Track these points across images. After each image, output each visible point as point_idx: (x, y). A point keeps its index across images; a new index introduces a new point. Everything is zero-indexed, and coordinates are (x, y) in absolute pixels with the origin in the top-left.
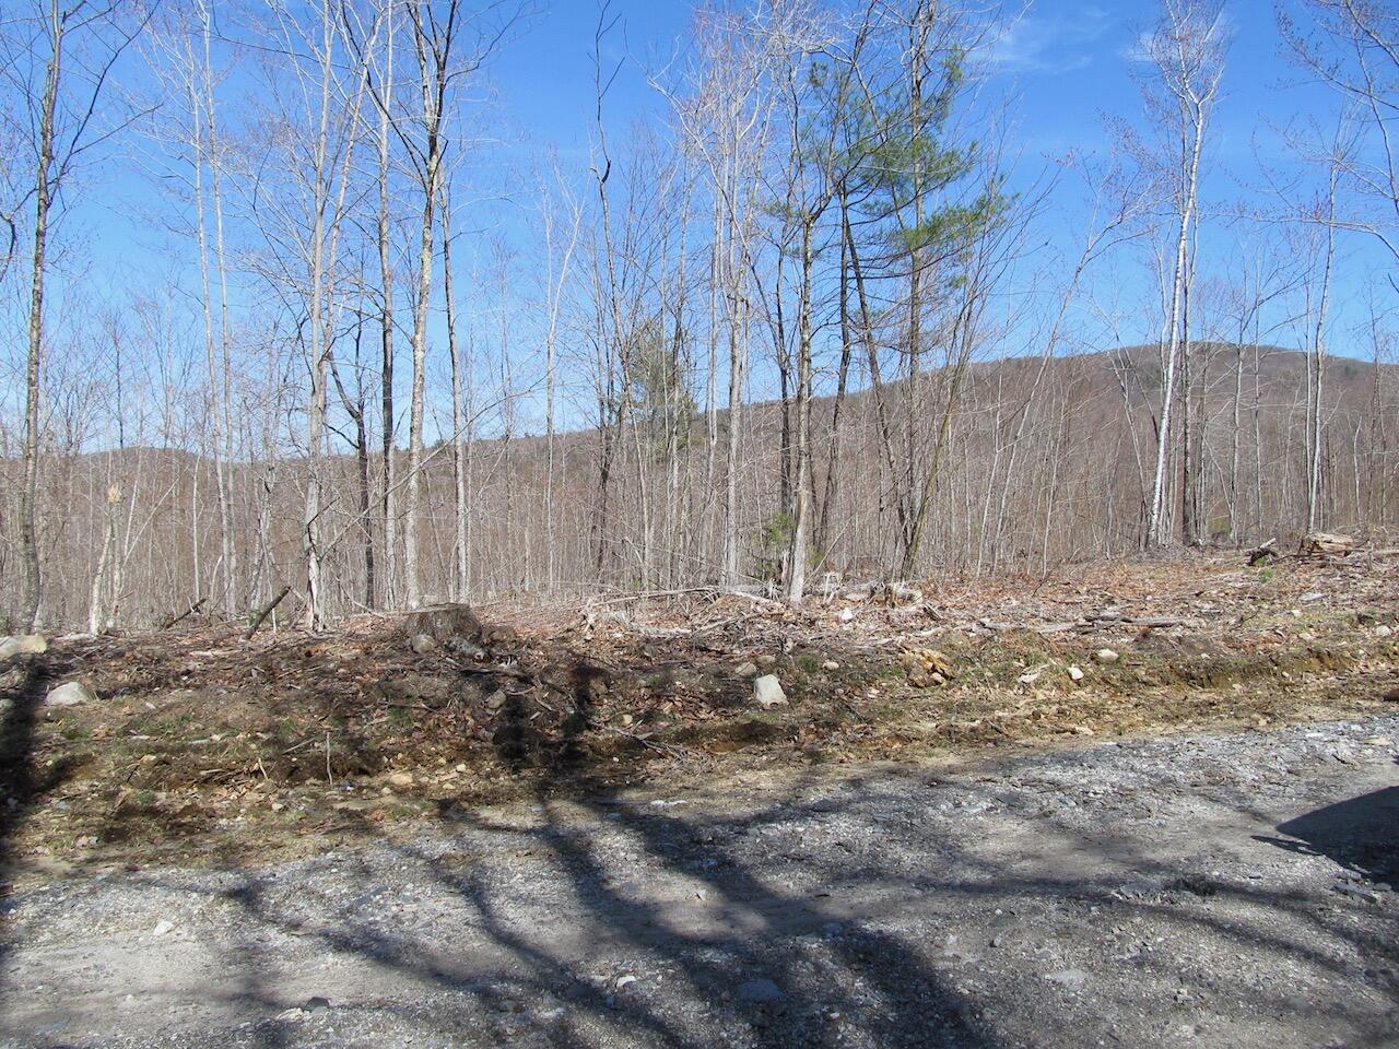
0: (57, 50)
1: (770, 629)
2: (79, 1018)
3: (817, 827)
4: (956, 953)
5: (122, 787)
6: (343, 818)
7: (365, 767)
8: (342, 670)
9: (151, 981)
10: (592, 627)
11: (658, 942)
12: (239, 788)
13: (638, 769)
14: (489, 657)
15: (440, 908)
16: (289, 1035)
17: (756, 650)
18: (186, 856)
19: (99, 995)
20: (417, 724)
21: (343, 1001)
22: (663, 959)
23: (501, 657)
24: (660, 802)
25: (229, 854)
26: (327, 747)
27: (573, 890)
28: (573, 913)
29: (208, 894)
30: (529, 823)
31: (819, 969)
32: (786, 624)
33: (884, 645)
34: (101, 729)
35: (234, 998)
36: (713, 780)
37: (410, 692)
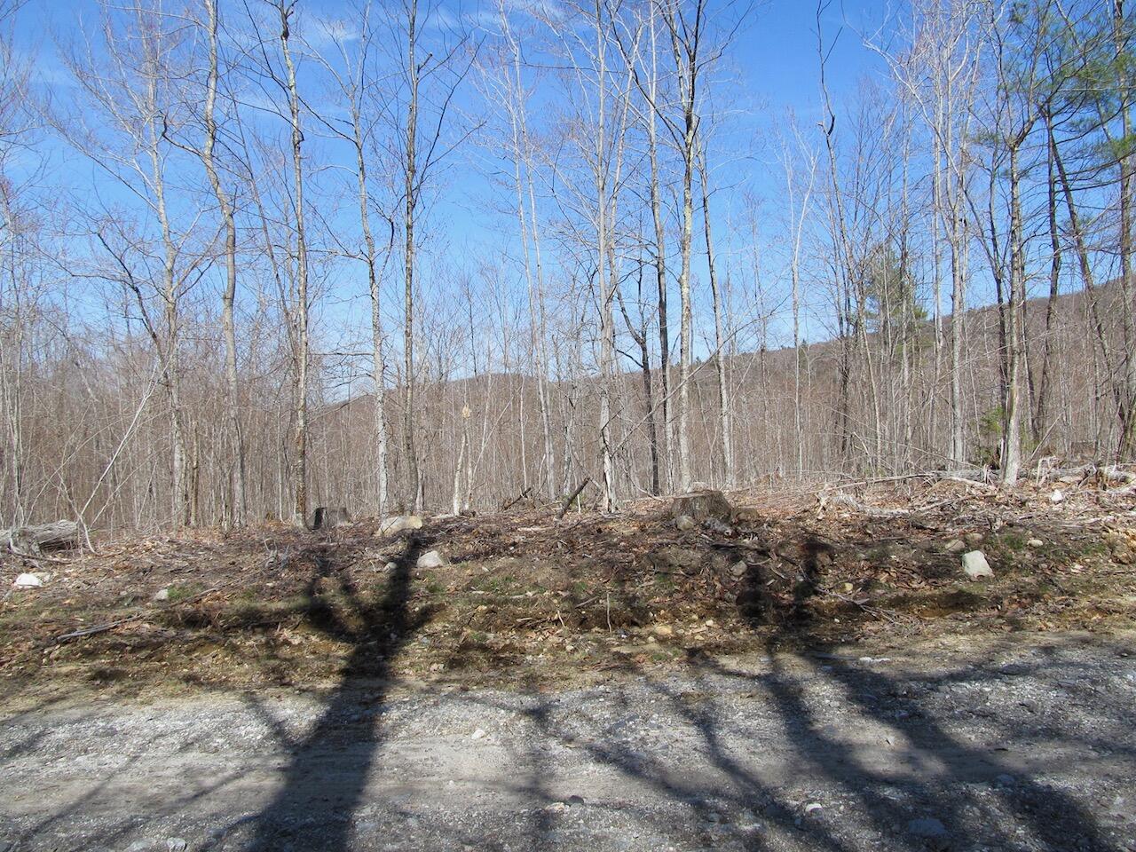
0: (415, 93)
1: (981, 508)
2: (418, 794)
3: (1004, 688)
4: (1120, 813)
5: (465, 629)
6: (614, 659)
7: (636, 620)
8: (623, 544)
9: (467, 771)
10: (824, 509)
11: (847, 778)
12: (544, 632)
13: (855, 629)
14: (736, 534)
15: (677, 735)
16: (552, 822)
17: (968, 529)
18: (502, 682)
19: (432, 779)
20: (676, 587)
21: (596, 800)
22: (848, 792)
23: (746, 534)
24: (868, 659)
25: (532, 683)
26: (607, 603)
27: (784, 728)
28: (780, 747)
29: (511, 711)
30: (757, 670)
31: (985, 813)
32: (998, 505)
33: (1091, 524)
34: (452, 585)
35: (520, 790)
36: (917, 642)
37: (671, 562)
